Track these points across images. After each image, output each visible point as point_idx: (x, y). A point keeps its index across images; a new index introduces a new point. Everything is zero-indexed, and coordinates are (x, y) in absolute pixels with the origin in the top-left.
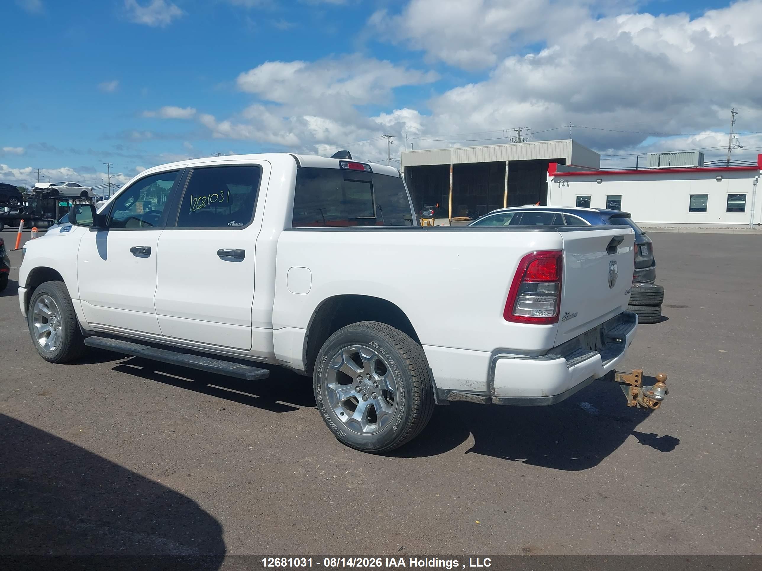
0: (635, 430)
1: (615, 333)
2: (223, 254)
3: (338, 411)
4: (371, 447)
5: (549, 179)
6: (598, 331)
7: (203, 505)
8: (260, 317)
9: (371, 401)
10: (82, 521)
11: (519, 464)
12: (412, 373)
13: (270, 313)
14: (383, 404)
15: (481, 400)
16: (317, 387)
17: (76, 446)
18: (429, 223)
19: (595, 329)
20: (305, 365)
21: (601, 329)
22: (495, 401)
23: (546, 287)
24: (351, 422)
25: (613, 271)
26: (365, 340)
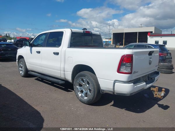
0: (158, 103)
1: (152, 77)
2: (54, 53)
3: (79, 93)
4: (86, 103)
5: (148, 36)
6: (147, 76)
7: (42, 114)
8: (62, 69)
9: (86, 91)
10: (14, 116)
11: (123, 110)
12: (95, 85)
13: (64, 68)
14: (89, 92)
15: (112, 93)
16: (74, 87)
17: (20, 97)
18: (118, 47)
19: (146, 75)
20: (72, 81)
21: (148, 76)
22: (115, 94)
23: (128, 64)
24: (82, 96)
25: (150, 60)
26: (84, 76)
